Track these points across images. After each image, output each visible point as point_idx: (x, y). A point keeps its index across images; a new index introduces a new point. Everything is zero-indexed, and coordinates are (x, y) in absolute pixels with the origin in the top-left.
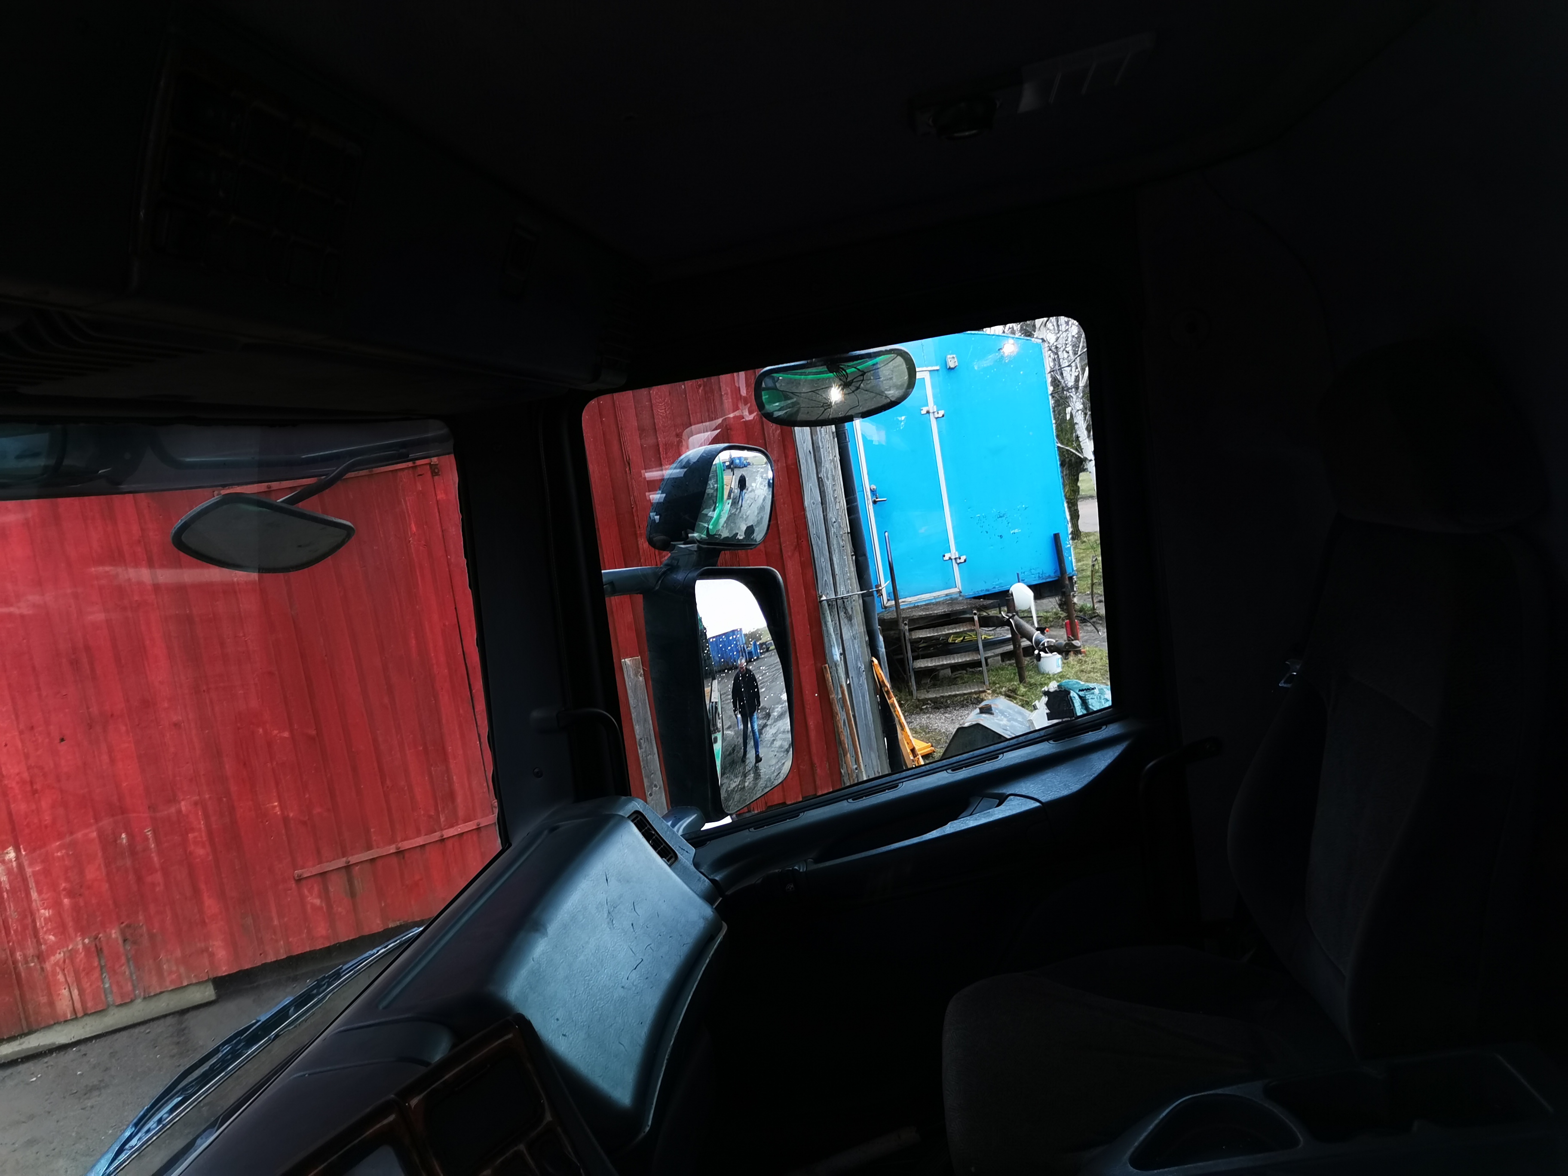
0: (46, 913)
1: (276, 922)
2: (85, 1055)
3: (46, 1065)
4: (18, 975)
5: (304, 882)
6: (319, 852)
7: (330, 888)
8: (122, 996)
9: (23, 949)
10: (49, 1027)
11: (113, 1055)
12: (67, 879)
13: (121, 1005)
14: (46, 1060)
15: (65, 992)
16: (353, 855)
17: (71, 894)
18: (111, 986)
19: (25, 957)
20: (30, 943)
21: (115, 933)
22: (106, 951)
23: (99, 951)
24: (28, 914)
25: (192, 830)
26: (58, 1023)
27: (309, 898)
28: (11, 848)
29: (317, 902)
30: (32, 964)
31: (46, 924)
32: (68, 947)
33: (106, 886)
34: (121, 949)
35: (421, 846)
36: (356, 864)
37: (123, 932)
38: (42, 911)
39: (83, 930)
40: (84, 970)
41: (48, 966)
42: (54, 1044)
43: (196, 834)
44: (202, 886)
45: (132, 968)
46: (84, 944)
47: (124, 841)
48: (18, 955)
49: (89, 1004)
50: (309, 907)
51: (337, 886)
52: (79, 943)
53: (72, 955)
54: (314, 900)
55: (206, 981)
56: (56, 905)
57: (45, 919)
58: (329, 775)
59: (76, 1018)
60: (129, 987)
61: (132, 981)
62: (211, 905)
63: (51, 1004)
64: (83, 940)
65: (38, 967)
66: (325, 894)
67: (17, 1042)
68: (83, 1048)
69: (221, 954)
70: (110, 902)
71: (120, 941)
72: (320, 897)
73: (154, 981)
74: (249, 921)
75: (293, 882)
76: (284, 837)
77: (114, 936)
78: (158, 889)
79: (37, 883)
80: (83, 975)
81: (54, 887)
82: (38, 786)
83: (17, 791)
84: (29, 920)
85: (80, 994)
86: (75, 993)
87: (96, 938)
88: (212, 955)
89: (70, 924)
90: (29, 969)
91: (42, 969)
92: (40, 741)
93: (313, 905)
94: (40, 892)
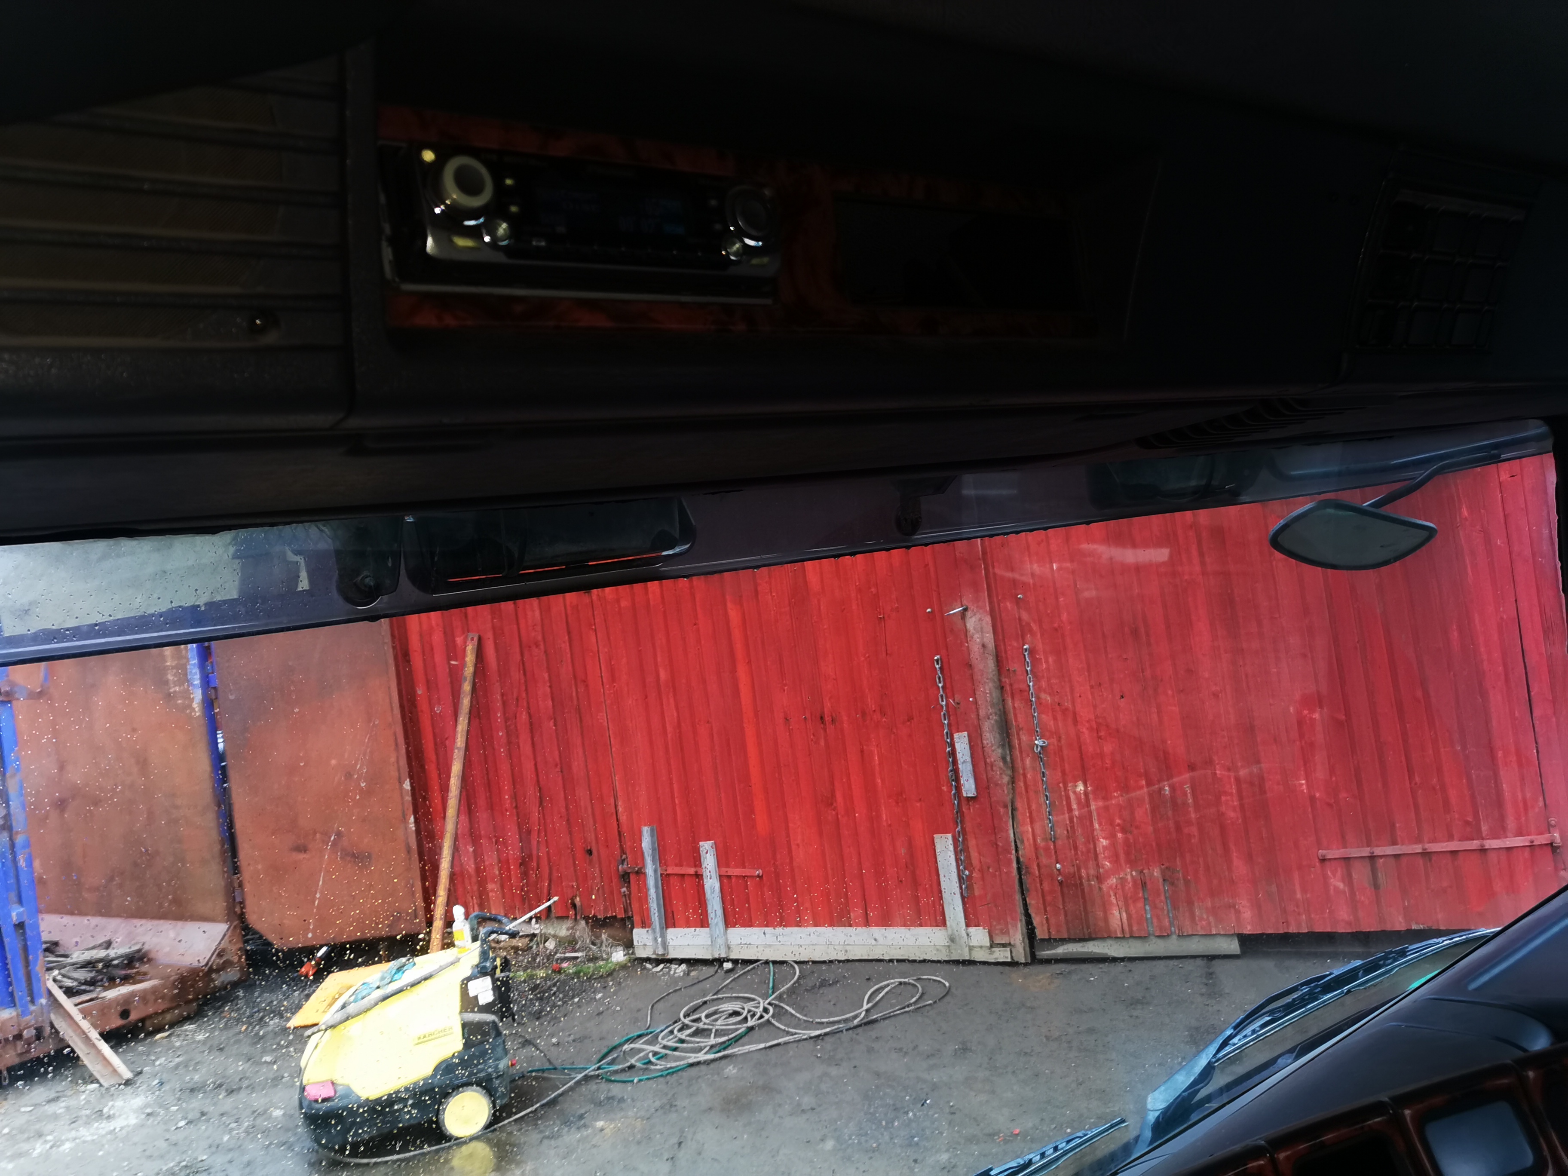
0: (1104, 842)
1: (1299, 896)
2: (1130, 971)
3: (1100, 970)
4: (1083, 891)
5: (1327, 863)
6: (1343, 837)
7: (1354, 875)
8: (1161, 928)
9: (1087, 868)
10: (1103, 938)
11: (1152, 978)
12: (1120, 817)
13: (1159, 937)
14: (1101, 966)
15: (1116, 913)
16: (1378, 846)
17: (1124, 830)
18: (1151, 918)
19: (1088, 875)
20: (1091, 864)
21: (1157, 873)
22: (1149, 885)
23: (1144, 885)
24: (1091, 839)
25: (1225, 793)
26: (1109, 937)
27: (1332, 880)
28: (1080, 782)
29: (1341, 885)
30: (1093, 883)
31: (1104, 851)
32: (1119, 874)
33: (1151, 829)
34: (1161, 887)
35: (1452, 852)
36: (1381, 857)
37: (1163, 872)
38: (1101, 840)
39: (1132, 863)
40: (1131, 898)
41: (1105, 887)
42: (1107, 954)
43: (1229, 798)
44: (1232, 847)
45: (1169, 907)
46: (1132, 875)
47: (1167, 793)
48: (1083, 873)
49: (1135, 928)
50: (1332, 888)
51: (1361, 874)
52: (1130, 874)
53: (1123, 881)
54: (1337, 883)
55: (1232, 935)
56: (1112, 836)
57: (1103, 846)
58: (1356, 762)
59: (1124, 938)
60: (1166, 923)
61: (1169, 917)
62: (1240, 867)
63: (1106, 920)
64: (1132, 871)
65: (1097, 886)
66: (1348, 879)
67: (1081, 944)
68: (1130, 966)
69: (1247, 914)
70: (1154, 844)
71: (1161, 880)
72: (1343, 881)
73: (1187, 923)
74: (1274, 888)
75: (1317, 860)
76: (1310, 816)
77: (1155, 874)
78: (1193, 841)
79: (1099, 815)
80: (1130, 901)
81: (1111, 823)
82: (1102, 734)
83: (1087, 736)
84: (1092, 846)
85: (1128, 919)
86: (1124, 915)
87: (1142, 872)
88: (1238, 912)
89: (1122, 857)
90: (1090, 885)
91: (1100, 889)
92: (1105, 695)
93: (1336, 888)
94: (1100, 824)
